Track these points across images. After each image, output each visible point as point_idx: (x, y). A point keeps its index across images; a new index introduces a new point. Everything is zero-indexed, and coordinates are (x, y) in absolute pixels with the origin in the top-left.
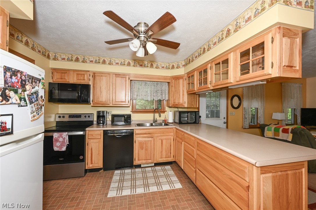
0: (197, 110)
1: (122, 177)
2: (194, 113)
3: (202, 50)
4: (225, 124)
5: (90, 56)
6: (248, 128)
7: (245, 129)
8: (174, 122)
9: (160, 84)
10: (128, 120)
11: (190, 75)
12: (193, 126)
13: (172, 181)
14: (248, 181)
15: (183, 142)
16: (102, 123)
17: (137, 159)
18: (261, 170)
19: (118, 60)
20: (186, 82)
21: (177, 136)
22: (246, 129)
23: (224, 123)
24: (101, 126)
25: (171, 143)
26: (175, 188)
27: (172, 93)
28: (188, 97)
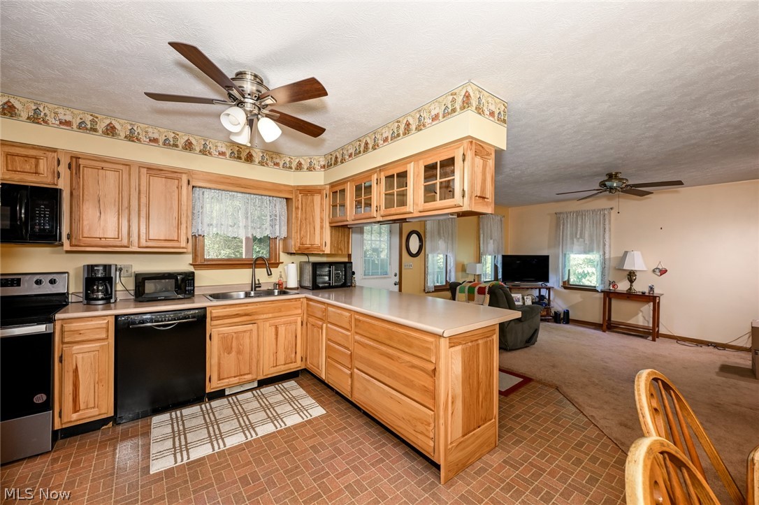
0: (346, 260)
1: (178, 426)
2: (343, 265)
3: (363, 145)
4: (397, 286)
5: (60, 106)
6: (433, 292)
7: (428, 292)
8: (301, 287)
9: (268, 202)
10: (186, 286)
11: (337, 190)
12: (340, 292)
13: (302, 407)
14: (434, 362)
15: (325, 325)
16: (102, 299)
17: (215, 377)
18: (450, 343)
19: (156, 131)
20: (327, 203)
21: (309, 315)
22: (430, 292)
23: (395, 284)
24: (100, 307)
25: (296, 330)
26: (311, 416)
27: (297, 223)
28: (331, 232)
